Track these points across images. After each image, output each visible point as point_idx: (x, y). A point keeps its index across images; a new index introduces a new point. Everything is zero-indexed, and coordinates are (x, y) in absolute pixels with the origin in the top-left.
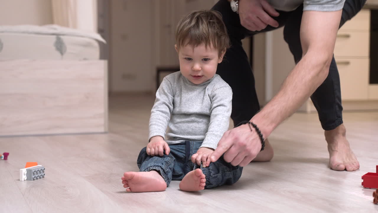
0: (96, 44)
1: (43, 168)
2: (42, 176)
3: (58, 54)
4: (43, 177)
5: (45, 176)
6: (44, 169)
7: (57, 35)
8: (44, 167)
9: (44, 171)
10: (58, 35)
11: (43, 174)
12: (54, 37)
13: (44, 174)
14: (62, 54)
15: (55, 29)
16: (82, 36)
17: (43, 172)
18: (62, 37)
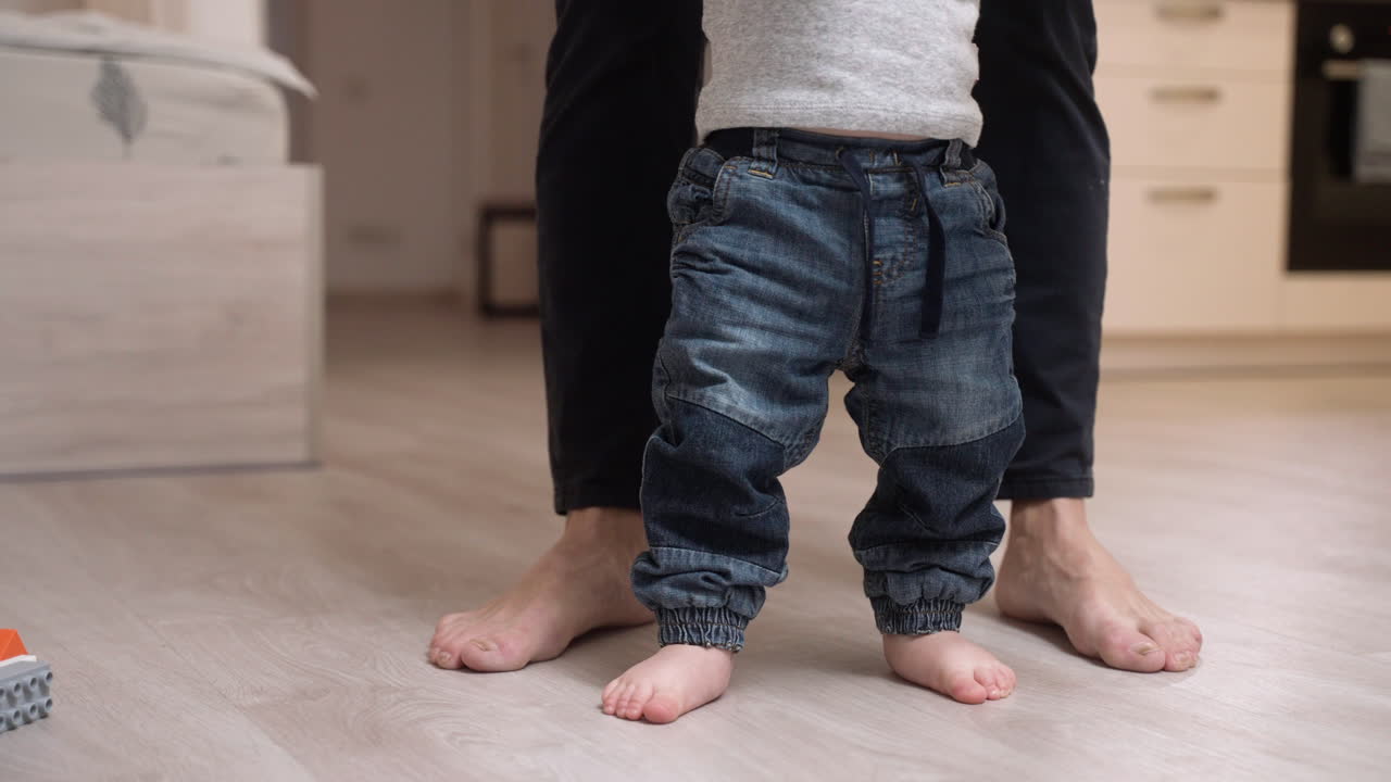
0: (274, 101)
1: (44, 674)
2: (37, 711)
3: (109, 135)
4: (44, 716)
5: (51, 711)
6: (50, 676)
7: (107, 55)
8: (47, 667)
9: (51, 684)
10: (108, 57)
11: (45, 700)
12: (93, 63)
13: (49, 703)
14: (127, 134)
15: (95, 30)
16: (216, 65)
17: (44, 690)
18: (127, 65)
